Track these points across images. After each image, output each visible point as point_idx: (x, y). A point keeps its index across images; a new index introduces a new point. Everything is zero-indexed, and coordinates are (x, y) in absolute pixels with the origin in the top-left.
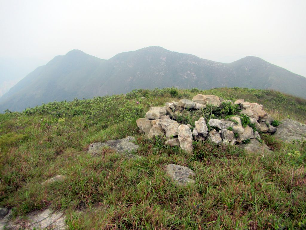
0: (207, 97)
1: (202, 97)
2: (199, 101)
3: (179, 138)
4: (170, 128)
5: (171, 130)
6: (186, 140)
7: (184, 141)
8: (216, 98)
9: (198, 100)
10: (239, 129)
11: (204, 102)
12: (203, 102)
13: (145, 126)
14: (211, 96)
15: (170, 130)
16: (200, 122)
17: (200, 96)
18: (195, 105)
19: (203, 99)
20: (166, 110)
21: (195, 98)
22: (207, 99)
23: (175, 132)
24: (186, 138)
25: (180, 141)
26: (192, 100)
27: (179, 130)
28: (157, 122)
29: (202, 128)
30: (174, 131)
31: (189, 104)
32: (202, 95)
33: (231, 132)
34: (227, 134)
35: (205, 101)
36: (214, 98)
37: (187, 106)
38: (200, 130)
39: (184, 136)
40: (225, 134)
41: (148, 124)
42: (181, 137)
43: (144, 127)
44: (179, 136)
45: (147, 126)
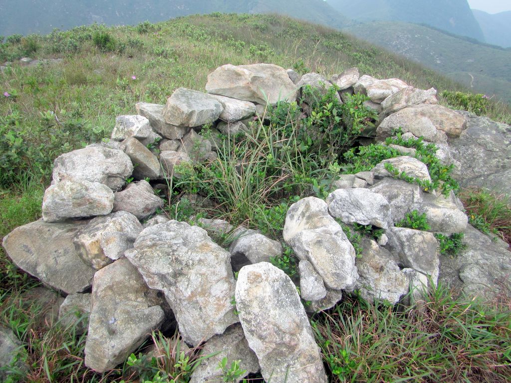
0: (253, 75)
1: (238, 75)
2: (230, 89)
3: (254, 343)
4: (193, 294)
5: (200, 299)
6: (292, 348)
7: (281, 354)
8: (278, 73)
9: (227, 87)
10: (450, 217)
11: (248, 94)
12: (242, 91)
13: (51, 261)
14: (263, 69)
15: (197, 302)
16: (326, 232)
17: (228, 70)
18: (222, 109)
19: (242, 84)
20: (129, 155)
21: (216, 80)
22: (255, 79)
23: (221, 314)
24: (287, 339)
25: (260, 357)
26: (207, 87)
27: (242, 302)
28: (110, 245)
29: (343, 262)
30: (219, 308)
31: (205, 108)
32: (234, 68)
33: (429, 236)
34: (417, 250)
35: (249, 88)
36: (273, 75)
37: (198, 120)
38: (338, 275)
39: (279, 331)
40: (410, 250)
41: (66, 252)
42: (261, 337)
43: (48, 267)
44: (252, 332)
45: (62, 260)
